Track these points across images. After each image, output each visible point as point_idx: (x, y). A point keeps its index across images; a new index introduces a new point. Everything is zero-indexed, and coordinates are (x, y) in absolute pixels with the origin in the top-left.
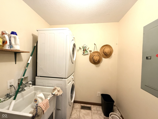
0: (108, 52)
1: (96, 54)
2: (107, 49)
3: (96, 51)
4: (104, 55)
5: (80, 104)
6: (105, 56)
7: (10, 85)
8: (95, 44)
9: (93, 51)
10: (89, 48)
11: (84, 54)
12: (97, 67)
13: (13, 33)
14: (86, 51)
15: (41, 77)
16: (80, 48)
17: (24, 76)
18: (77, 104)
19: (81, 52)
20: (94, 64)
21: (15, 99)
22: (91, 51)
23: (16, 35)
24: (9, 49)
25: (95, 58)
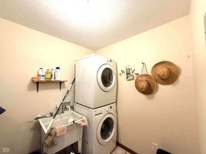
0: (162, 73)
1: (145, 78)
2: (161, 70)
3: (146, 73)
4: (160, 79)
5: (126, 151)
6: (162, 81)
7: (56, 106)
8: (142, 63)
9: (140, 74)
10: (134, 70)
11: (128, 79)
12: (148, 98)
13: (58, 68)
14: (129, 75)
15: (77, 103)
16: (123, 72)
17: (63, 101)
18: (122, 149)
19: (124, 76)
20: (143, 94)
21: (54, 118)
22: (137, 74)
23: (59, 69)
24: (54, 80)
25: (140, 84)
